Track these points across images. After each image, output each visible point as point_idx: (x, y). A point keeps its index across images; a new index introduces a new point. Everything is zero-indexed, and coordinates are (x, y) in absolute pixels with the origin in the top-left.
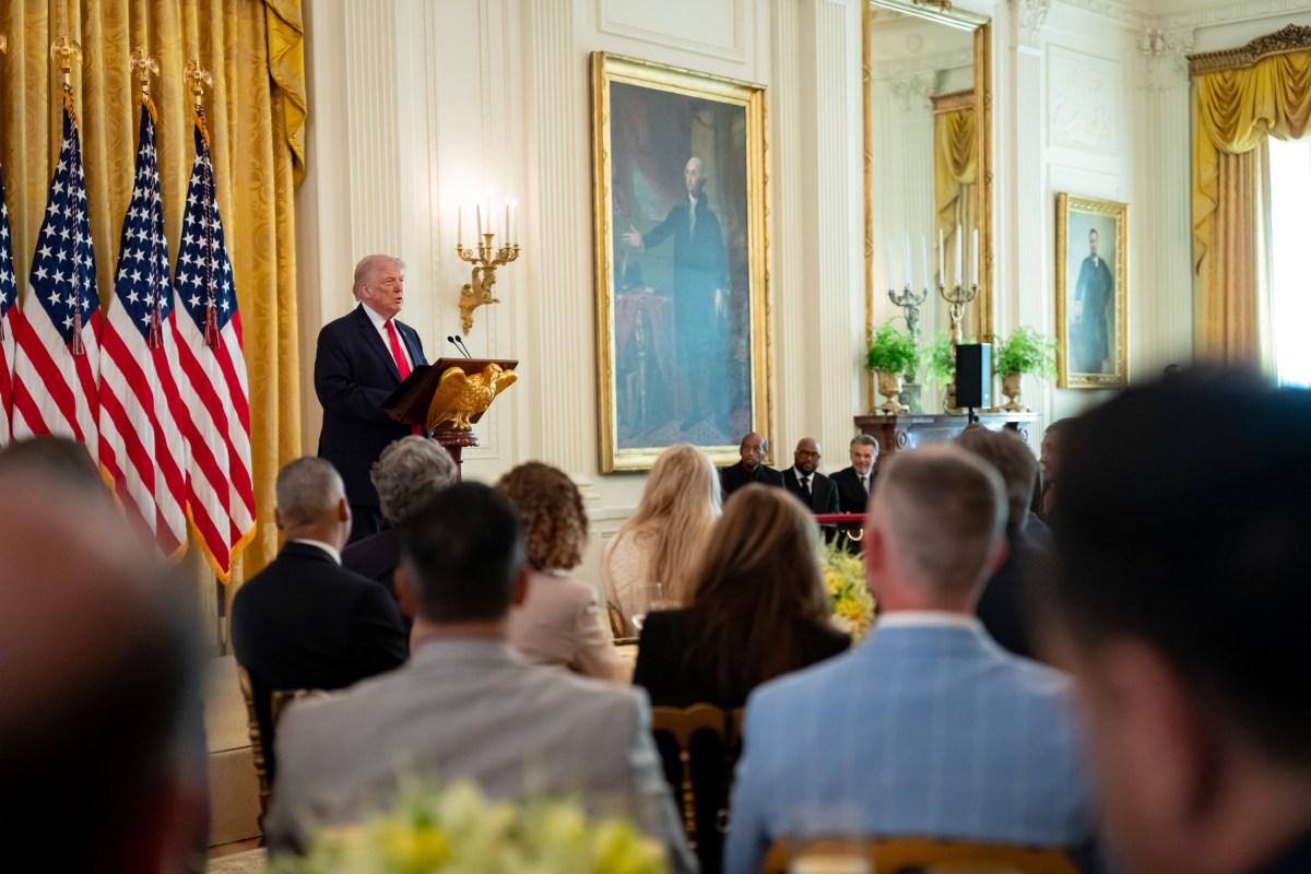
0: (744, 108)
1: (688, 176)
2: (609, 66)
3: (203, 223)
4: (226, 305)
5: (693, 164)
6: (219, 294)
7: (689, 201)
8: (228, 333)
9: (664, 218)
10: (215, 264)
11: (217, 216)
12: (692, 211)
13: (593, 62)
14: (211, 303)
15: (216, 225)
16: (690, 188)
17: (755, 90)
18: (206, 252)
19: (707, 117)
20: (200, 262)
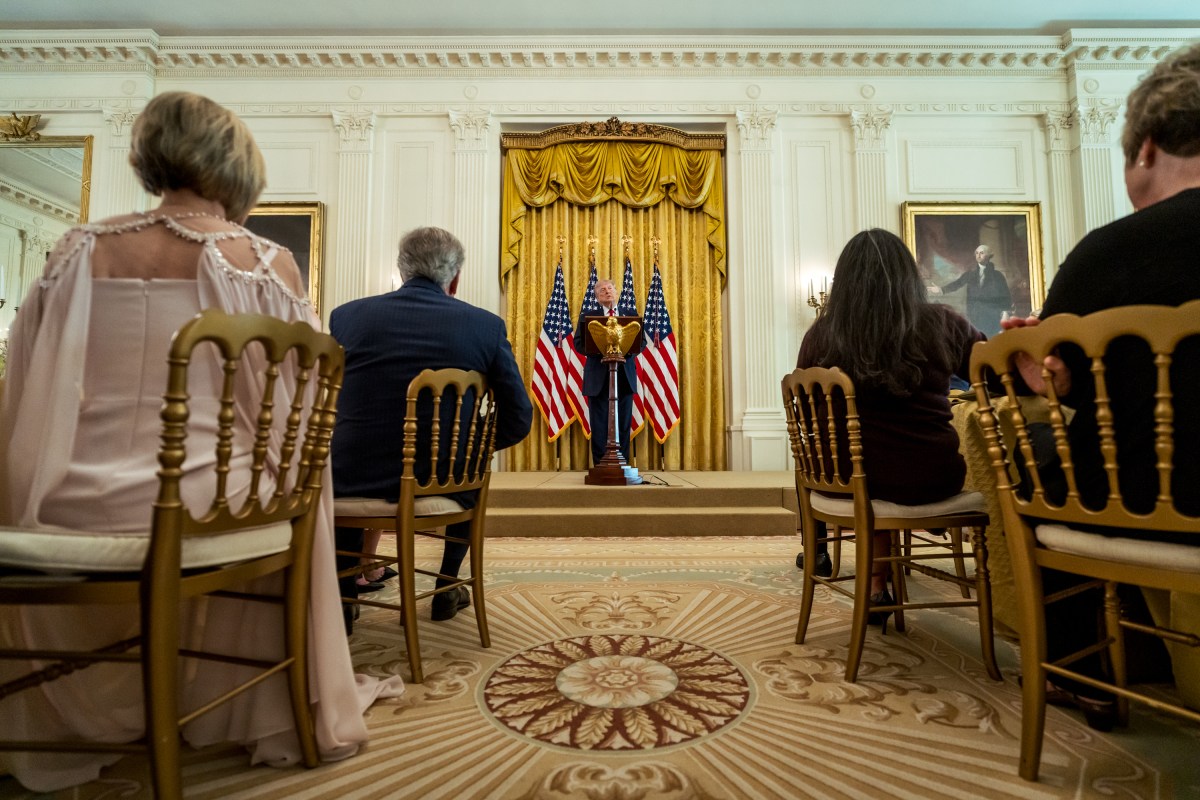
0: (1025, 216)
1: (977, 256)
2: (909, 209)
3: (655, 299)
4: (665, 331)
5: (980, 249)
6: (662, 327)
7: (979, 268)
8: (667, 342)
9: (959, 277)
10: (659, 315)
11: (661, 295)
12: (981, 272)
13: (902, 209)
14: (658, 330)
15: (660, 299)
16: (979, 261)
17: (1032, 205)
18: (656, 311)
19: (991, 224)
20: (653, 314)
